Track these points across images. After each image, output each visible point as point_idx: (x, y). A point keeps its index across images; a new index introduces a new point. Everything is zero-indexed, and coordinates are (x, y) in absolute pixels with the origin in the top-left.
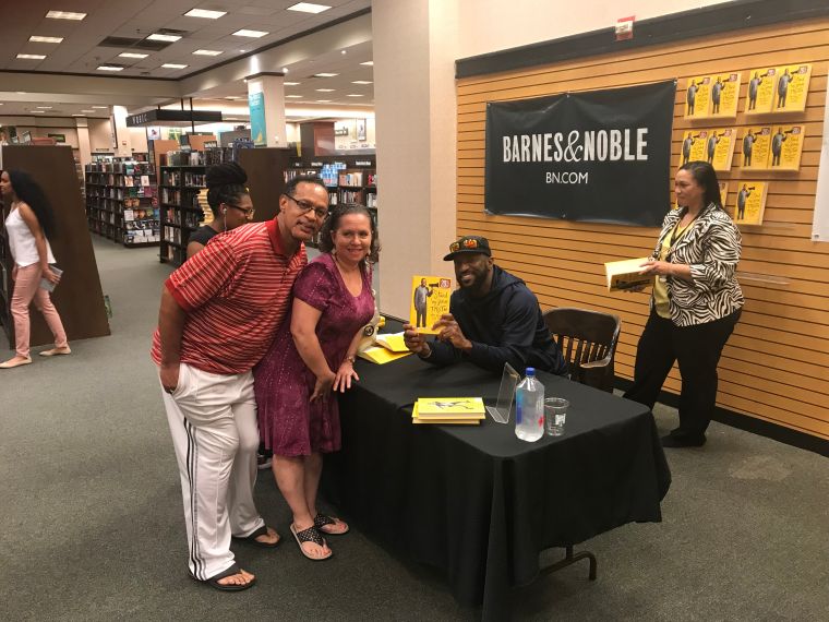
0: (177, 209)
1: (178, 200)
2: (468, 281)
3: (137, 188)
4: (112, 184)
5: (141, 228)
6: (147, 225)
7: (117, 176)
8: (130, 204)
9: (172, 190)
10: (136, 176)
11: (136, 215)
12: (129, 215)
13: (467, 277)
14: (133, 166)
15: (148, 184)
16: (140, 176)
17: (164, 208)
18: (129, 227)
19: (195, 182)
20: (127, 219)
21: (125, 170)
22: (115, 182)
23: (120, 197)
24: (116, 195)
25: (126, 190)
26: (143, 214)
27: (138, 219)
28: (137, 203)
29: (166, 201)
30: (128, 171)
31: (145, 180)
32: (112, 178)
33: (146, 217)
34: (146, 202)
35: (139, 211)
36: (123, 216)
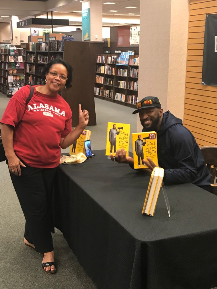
0: (33, 76)
1: (34, 71)
2: (148, 125)
3: (15, 63)
4: (3, 60)
5: (17, 86)
6: (20, 85)
7: (6, 56)
8: (11, 72)
9: (31, 65)
10: (15, 56)
11: (15, 78)
12: (10, 79)
13: (147, 122)
14: (14, 50)
15: (22, 61)
16: (17, 56)
17: (27, 75)
18: (10, 85)
19: (43, 61)
20: (9, 81)
21: (9, 53)
22: (5, 60)
23: (7, 68)
24: (5, 67)
25: (10, 64)
26: (18, 78)
27: (15, 81)
28: (15, 72)
29: (28, 71)
30: (11, 53)
31: (20, 59)
32: (3, 57)
33: (20, 80)
34: (19, 71)
35: (16, 76)
36: (7, 79)
